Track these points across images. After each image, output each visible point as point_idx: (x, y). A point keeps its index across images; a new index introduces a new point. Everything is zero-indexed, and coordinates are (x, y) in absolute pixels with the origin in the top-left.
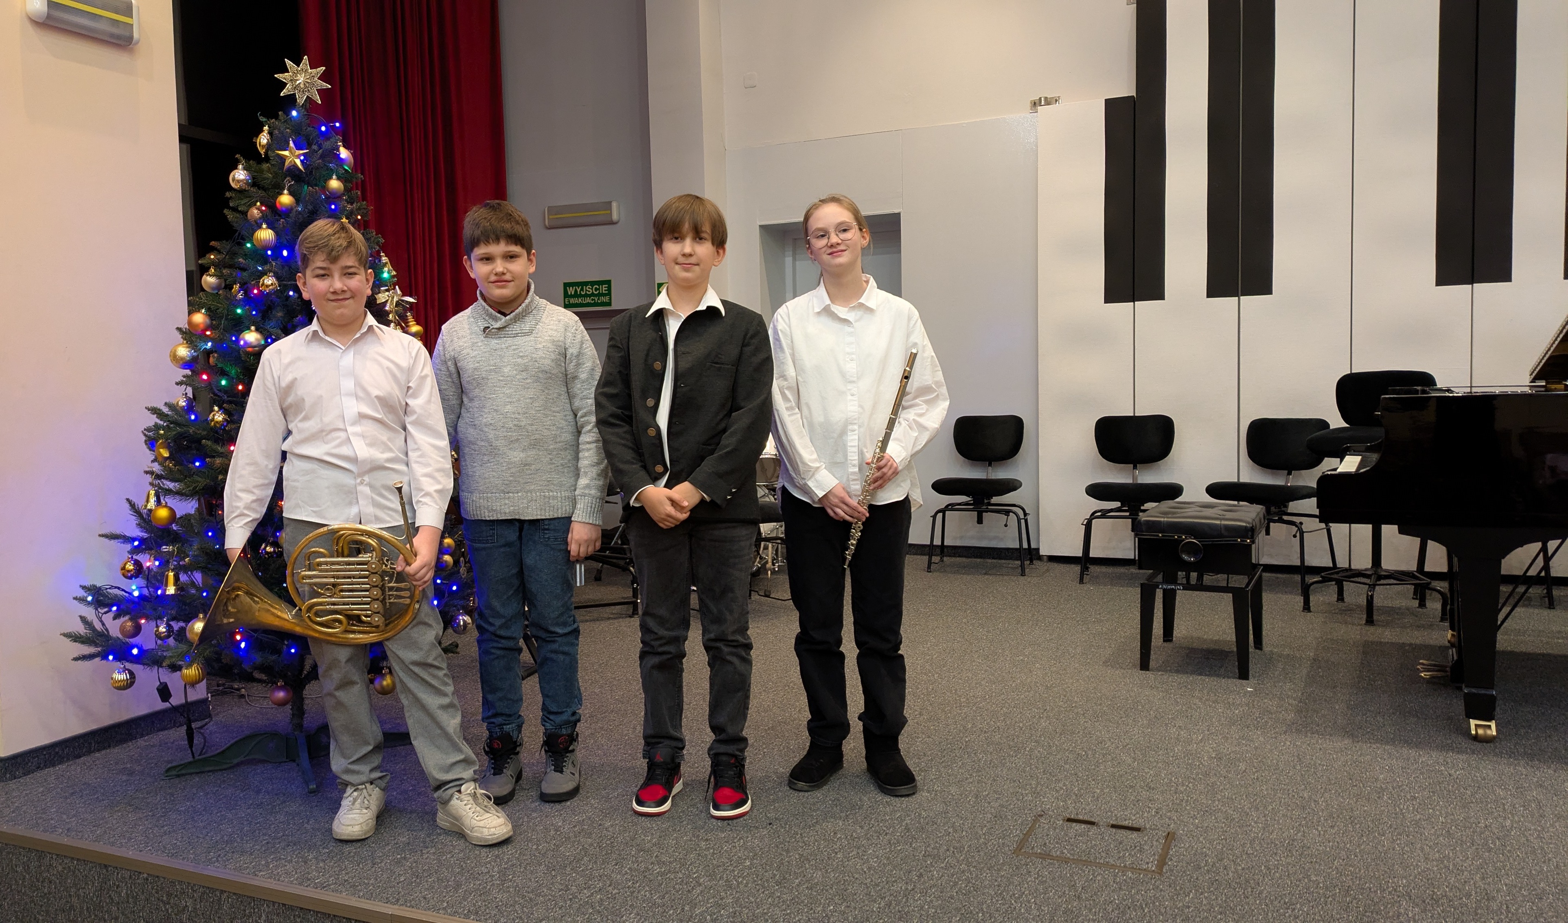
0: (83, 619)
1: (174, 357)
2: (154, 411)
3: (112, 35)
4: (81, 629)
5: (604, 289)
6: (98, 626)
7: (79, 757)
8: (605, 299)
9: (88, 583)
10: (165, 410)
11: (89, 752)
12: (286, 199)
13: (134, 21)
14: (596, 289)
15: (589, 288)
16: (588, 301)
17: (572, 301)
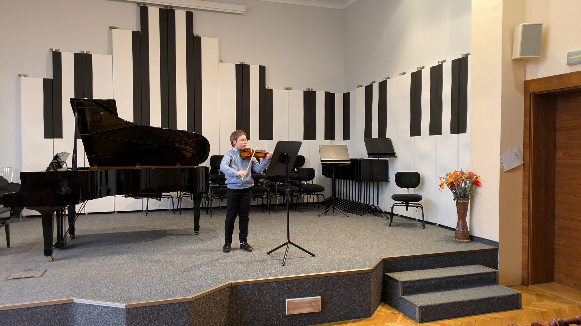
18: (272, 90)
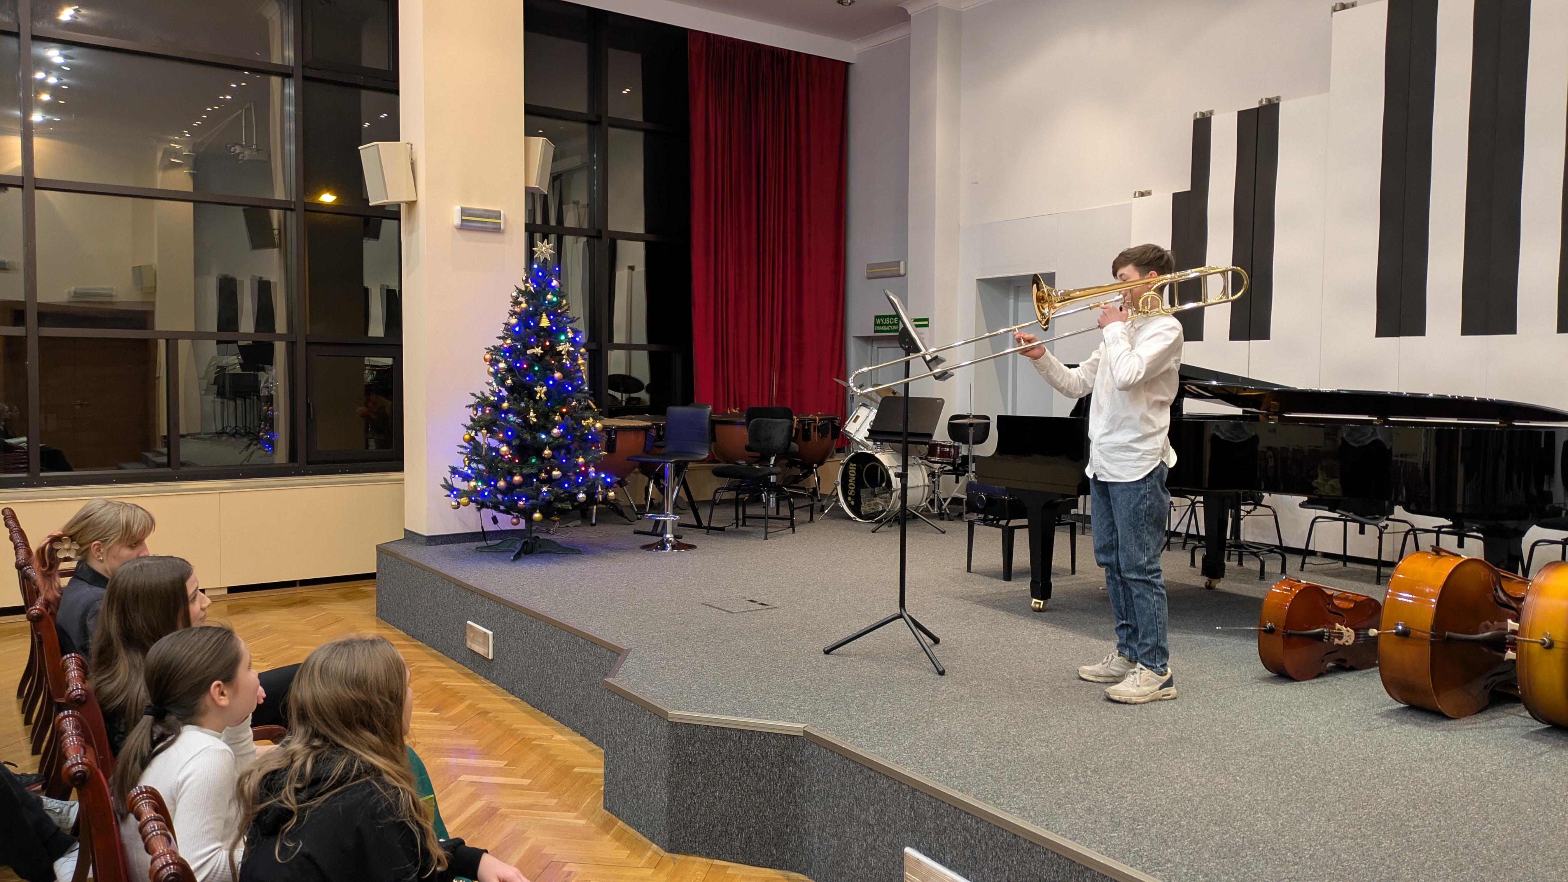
0: (445, 479)
1: (488, 372)
2: (473, 395)
3: (493, 229)
4: (443, 483)
6: (450, 482)
7: (459, 543)
9: (451, 465)
10: (479, 395)
11: (465, 542)
12: (524, 305)
13: (502, 221)
14: (892, 321)
15: (888, 321)
16: (887, 328)
17: (879, 328)
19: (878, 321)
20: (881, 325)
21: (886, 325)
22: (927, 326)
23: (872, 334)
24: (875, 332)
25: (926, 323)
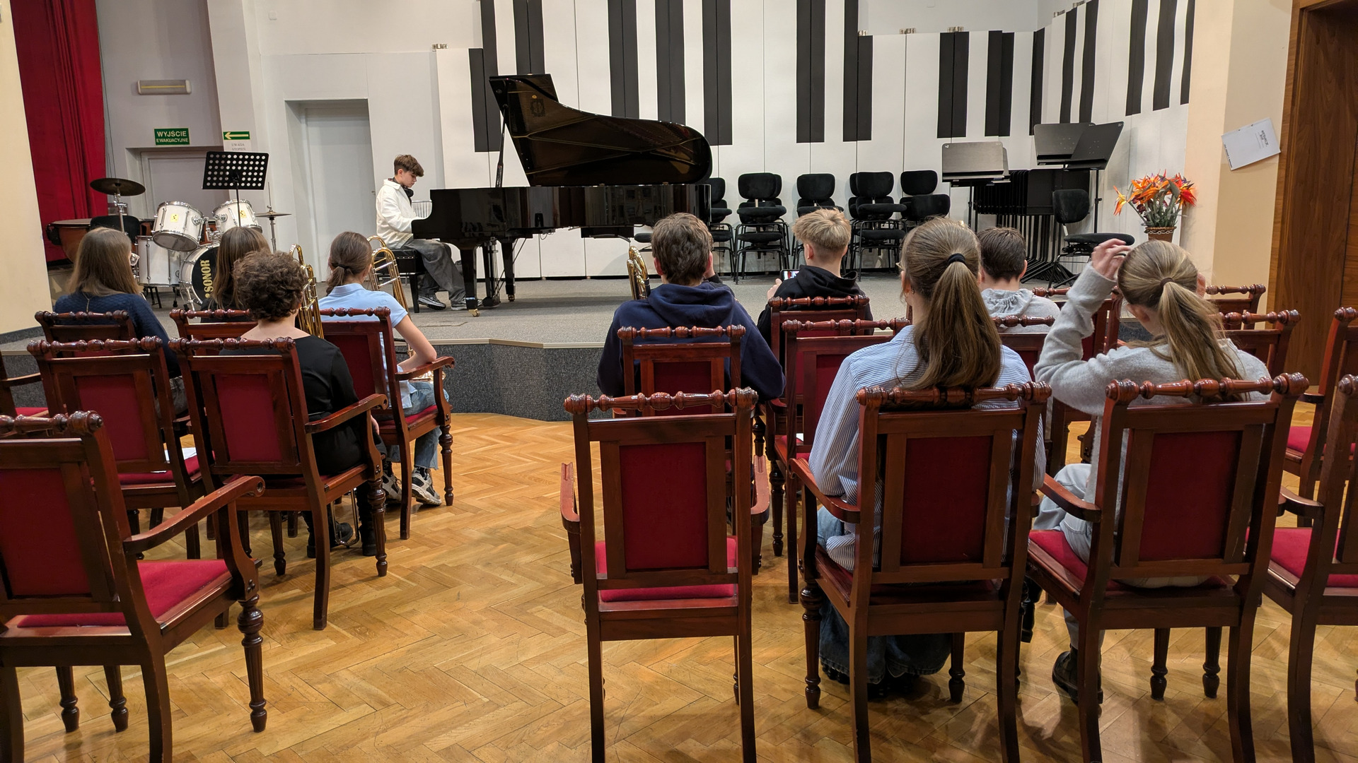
5: (183, 133)
8: (186, 140)
14: (178, 134)
15: (173, 133)
16: (173, 140)
17: (161, 140)
18: (871, 37)
19: (160, 134)
20: (164, 137)
21: (171, 137)
22: (248, 138)
23: (154, 146)
24: (157, 144)
25: (247, 135)
